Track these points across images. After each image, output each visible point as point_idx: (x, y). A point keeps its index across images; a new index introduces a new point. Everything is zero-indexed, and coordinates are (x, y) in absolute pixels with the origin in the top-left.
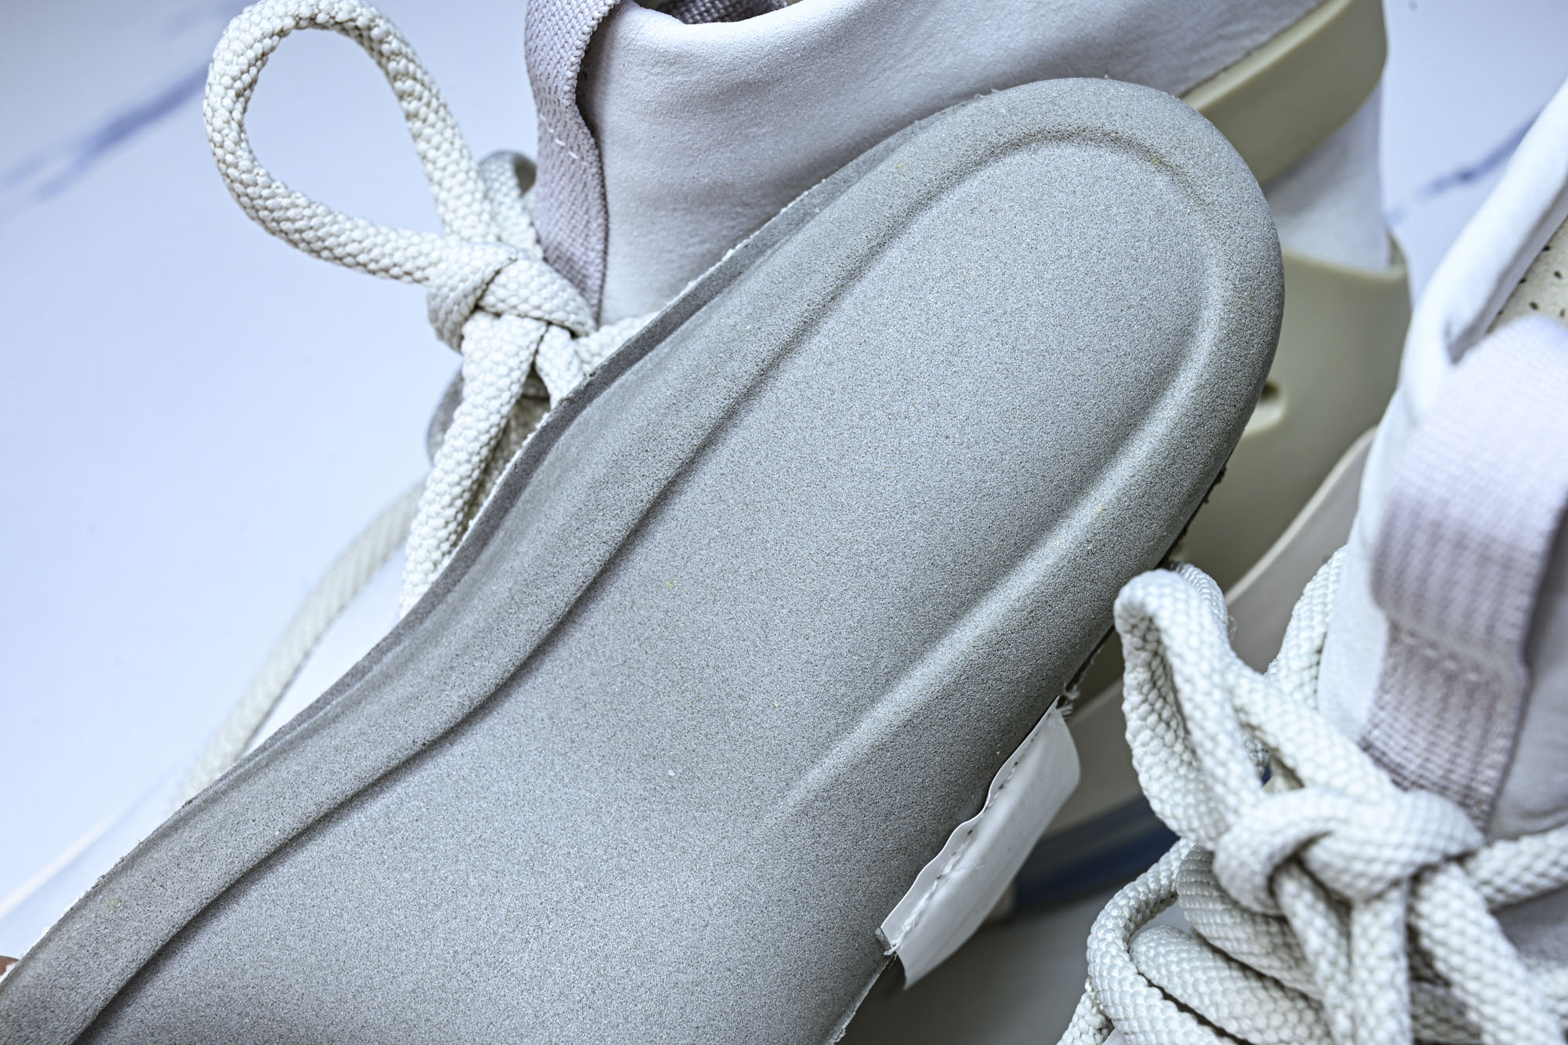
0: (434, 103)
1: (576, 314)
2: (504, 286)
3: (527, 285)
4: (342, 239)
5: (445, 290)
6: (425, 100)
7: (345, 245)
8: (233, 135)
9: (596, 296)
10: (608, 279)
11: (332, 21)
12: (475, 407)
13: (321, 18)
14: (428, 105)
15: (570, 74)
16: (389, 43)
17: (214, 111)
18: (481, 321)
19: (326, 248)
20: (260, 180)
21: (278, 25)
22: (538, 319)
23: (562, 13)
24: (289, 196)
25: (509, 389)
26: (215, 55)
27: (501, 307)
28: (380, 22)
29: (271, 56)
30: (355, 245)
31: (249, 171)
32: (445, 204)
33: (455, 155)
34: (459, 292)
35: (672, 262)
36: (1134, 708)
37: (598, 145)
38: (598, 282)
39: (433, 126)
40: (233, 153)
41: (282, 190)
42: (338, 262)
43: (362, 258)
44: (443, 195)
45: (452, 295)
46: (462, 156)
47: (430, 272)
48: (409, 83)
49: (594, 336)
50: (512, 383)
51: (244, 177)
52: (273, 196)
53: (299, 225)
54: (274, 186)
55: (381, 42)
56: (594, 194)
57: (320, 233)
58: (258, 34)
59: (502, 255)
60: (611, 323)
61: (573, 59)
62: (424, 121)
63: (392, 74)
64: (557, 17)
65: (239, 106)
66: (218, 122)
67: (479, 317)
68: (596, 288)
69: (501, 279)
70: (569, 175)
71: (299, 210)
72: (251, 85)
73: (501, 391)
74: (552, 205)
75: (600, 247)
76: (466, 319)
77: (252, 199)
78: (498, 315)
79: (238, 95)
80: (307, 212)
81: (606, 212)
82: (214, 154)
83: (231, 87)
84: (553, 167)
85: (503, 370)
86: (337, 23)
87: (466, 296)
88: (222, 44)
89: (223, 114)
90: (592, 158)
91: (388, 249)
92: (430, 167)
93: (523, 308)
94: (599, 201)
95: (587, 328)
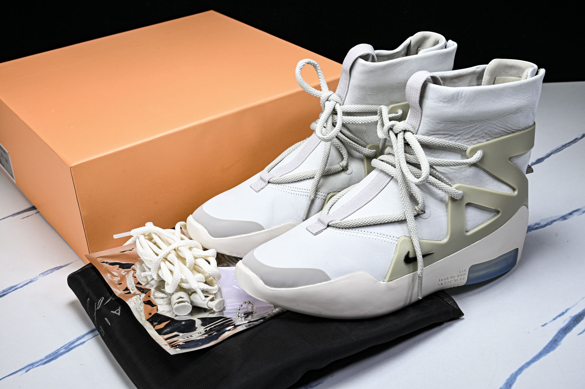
1: (340, 102)
2: (332, 97)
9: (344, 101)
10: (346, 98)
22: (336, 102)
35: (355, 97)
36: (379, 127)
37: (350, 78)
38: (344, 98)
49: (342, 106)
50: (332, 109)
51: (300, 78)
56: (347, 86)
57: (308, 88)
59: (332, 93)
60: (345, 105)
67: (327, 101)
70: (344, 84)
73: (329, 110)
74: (340, 89)
75: (346, 94)
76: (326, 101)
77: (300, 82)
78: (330, 101)
79: (300, 69)
81: (348, 89)
84: (342, 83)
85: (331, 107)
87: (326, 98)
90: (349, 80)
93: (334, 100)
95: (342, 104)
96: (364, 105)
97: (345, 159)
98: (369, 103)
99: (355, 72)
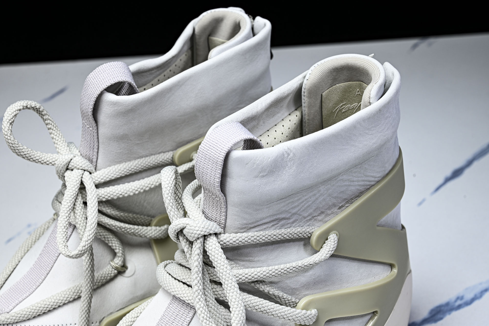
0: (55, 126)
1: (90, 168)
2: (73, 162)
3: (78, 162)
4: (35, 156)
5: (60, 165)
6: (53, 125)
7: (36, 157)
8: (10, 132)
9: (95, 163)
10: (98, 159)
11: (31, 107)
12: (69, 190)
13: (29, 106)
14: (53, 126)
15: (91, 107)
16: (44, 112)
17: (5, 127)
18: (68, 172)
19: (31, 158)
20: (16, 143)
21: (19, 108)
22: (82, 169)
23: (90, 94)
24: (23, 147)
25: (77, 185)
26: (5, 115)
27: (73, 167)
28: (42, 107)
29: (17, 115)
30: (38, 157)
31: (14, 141)
32: (58, 148)
33: (60, 137)
34: (63, 165)
35: (113, 154)
37: (97, 125)
38: (96, 160)
39: (55, 131)
40: (10, 137)
41: (21, 145)
42: (34, 162)
43: (40, 160)
44: (58, 146)
45: (61, 166)
46: (62, 137)
47: (56, 162)
48: (49, 121)
49: (95, 173)
50: (77, 184)
51: (12, 142)
52: (19, 147)
53: (25, 153)
54: (19, 144)
55: (42, 112)
56: (96, 137)
57: (30, 155)
58: (14, 110)
59: (72, 156)
60: (99, 170)
61: (92, 104)
62: (53, 130)
63: (45, 119)
64: (89, 95)
65: (11, 126)
66: (6, 130)
68: (95, 161)
69: (72, 161)
70: (89, 134)
71: (25, 150)
72: (13, 122)
73: (75, 185)
74: (85, 142)
75: (97, 151)
76: (65, 172)
77: (14, 147)
78: (72, 170)
80: (27, 150)
81: (98, 142)
82: (5, 137)
83: (9, 122)
84: (86, 133)
85: (75, 181)
86: (32, 107)
87: (64, 166)
88: (6, 113)
89: (7, 128)
90: (95, 128)
91: (46, 158)
92: (54, 140)
93: (78, 167)
94: (97, 139)
95: (93, 171)
96: (133, 161)
97: (119, 254)
98: (141, 155)
99: (102, 117)
